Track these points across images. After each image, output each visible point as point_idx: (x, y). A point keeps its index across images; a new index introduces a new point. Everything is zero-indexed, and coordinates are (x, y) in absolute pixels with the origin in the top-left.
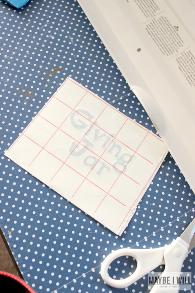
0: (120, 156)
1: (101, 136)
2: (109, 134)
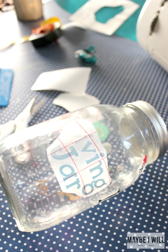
0: (96, 179)
1: (91, 151)
2: (100, 152)
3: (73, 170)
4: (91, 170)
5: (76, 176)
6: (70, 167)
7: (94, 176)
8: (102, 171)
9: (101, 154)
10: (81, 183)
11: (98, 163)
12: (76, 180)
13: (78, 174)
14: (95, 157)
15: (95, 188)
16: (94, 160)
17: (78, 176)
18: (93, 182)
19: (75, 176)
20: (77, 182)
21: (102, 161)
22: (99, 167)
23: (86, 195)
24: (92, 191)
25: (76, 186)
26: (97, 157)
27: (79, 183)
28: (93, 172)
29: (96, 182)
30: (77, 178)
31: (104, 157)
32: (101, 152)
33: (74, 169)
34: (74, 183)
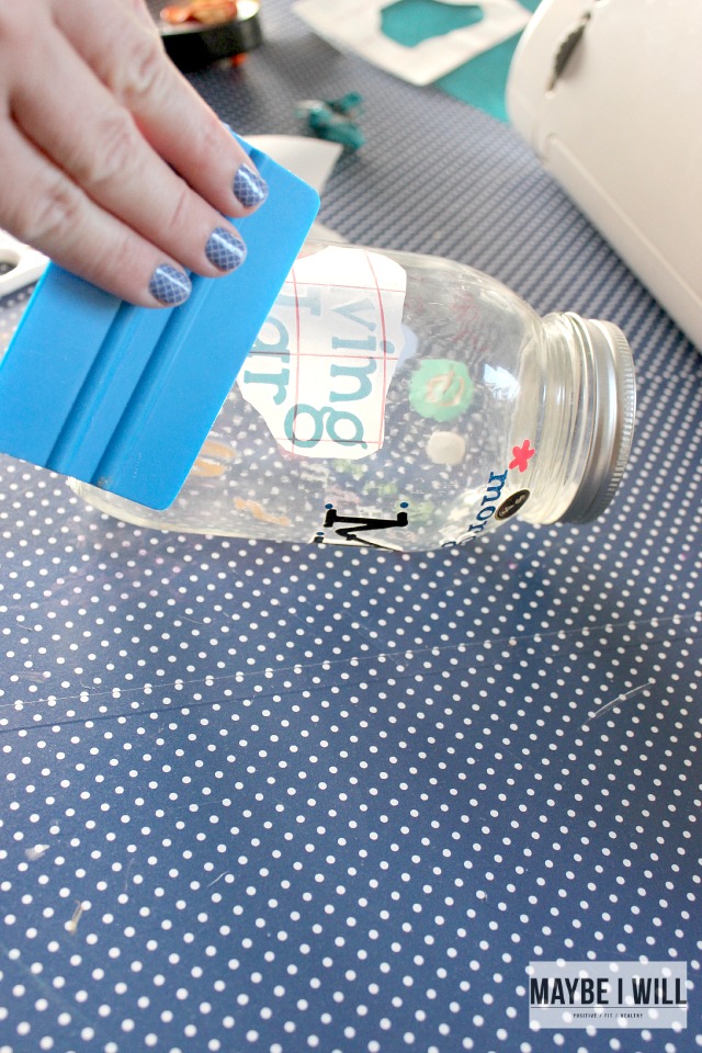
1: (361, 322)
3: (285, 339)
4: (336, 371)
5: (287, 361)
6: (281, 328)
7: (339, 391)
8: (365, 391)
9: (385, 342)
10: (290, 388)
11: (365, 363)
12: (279, 372)
13: (293, 358)
14: (365, 342)
15: (325, 436)
16: (356, 348)
17: (291, 366)
18: (326, 409)
19: (283, 361)
20: (281, 380)
21: (379, 363)
22: (361, 374)
23: (290, 442)
24: (315, 440)
25: (273, 389)
26: (370, 345)
27: (286, 387)
28: (340, 378)
29: (336, 416)
30: (286, 366)
31: (388, 355)
32: (387, 340)
33: (287, 340)
34: (272, 376)
